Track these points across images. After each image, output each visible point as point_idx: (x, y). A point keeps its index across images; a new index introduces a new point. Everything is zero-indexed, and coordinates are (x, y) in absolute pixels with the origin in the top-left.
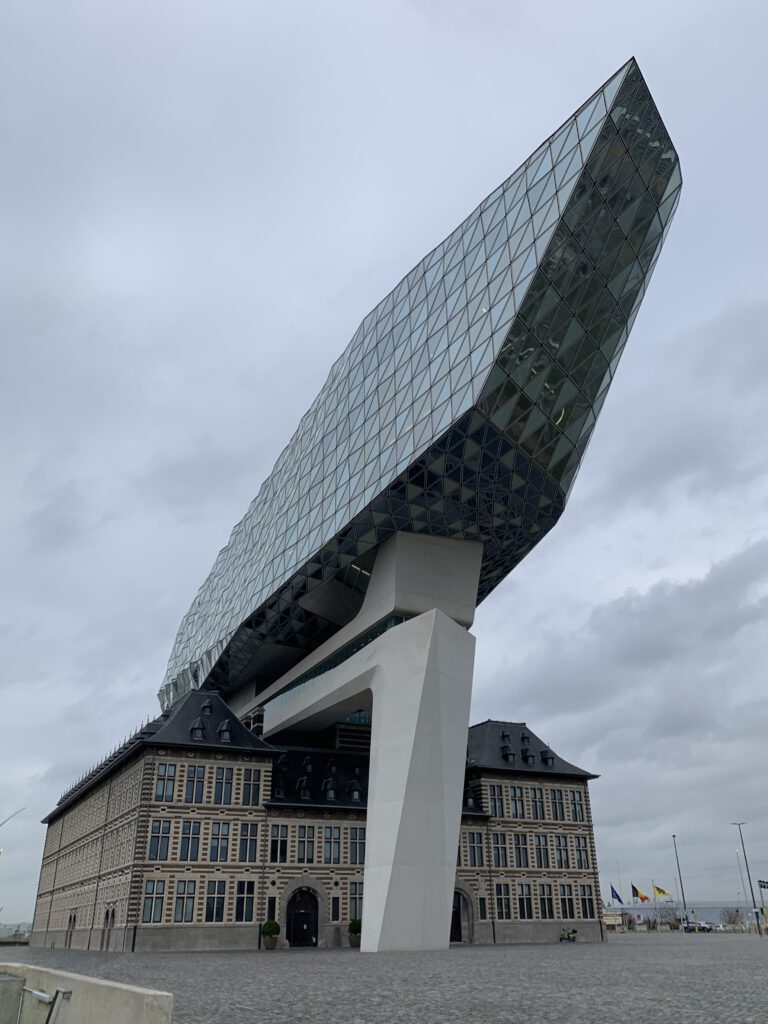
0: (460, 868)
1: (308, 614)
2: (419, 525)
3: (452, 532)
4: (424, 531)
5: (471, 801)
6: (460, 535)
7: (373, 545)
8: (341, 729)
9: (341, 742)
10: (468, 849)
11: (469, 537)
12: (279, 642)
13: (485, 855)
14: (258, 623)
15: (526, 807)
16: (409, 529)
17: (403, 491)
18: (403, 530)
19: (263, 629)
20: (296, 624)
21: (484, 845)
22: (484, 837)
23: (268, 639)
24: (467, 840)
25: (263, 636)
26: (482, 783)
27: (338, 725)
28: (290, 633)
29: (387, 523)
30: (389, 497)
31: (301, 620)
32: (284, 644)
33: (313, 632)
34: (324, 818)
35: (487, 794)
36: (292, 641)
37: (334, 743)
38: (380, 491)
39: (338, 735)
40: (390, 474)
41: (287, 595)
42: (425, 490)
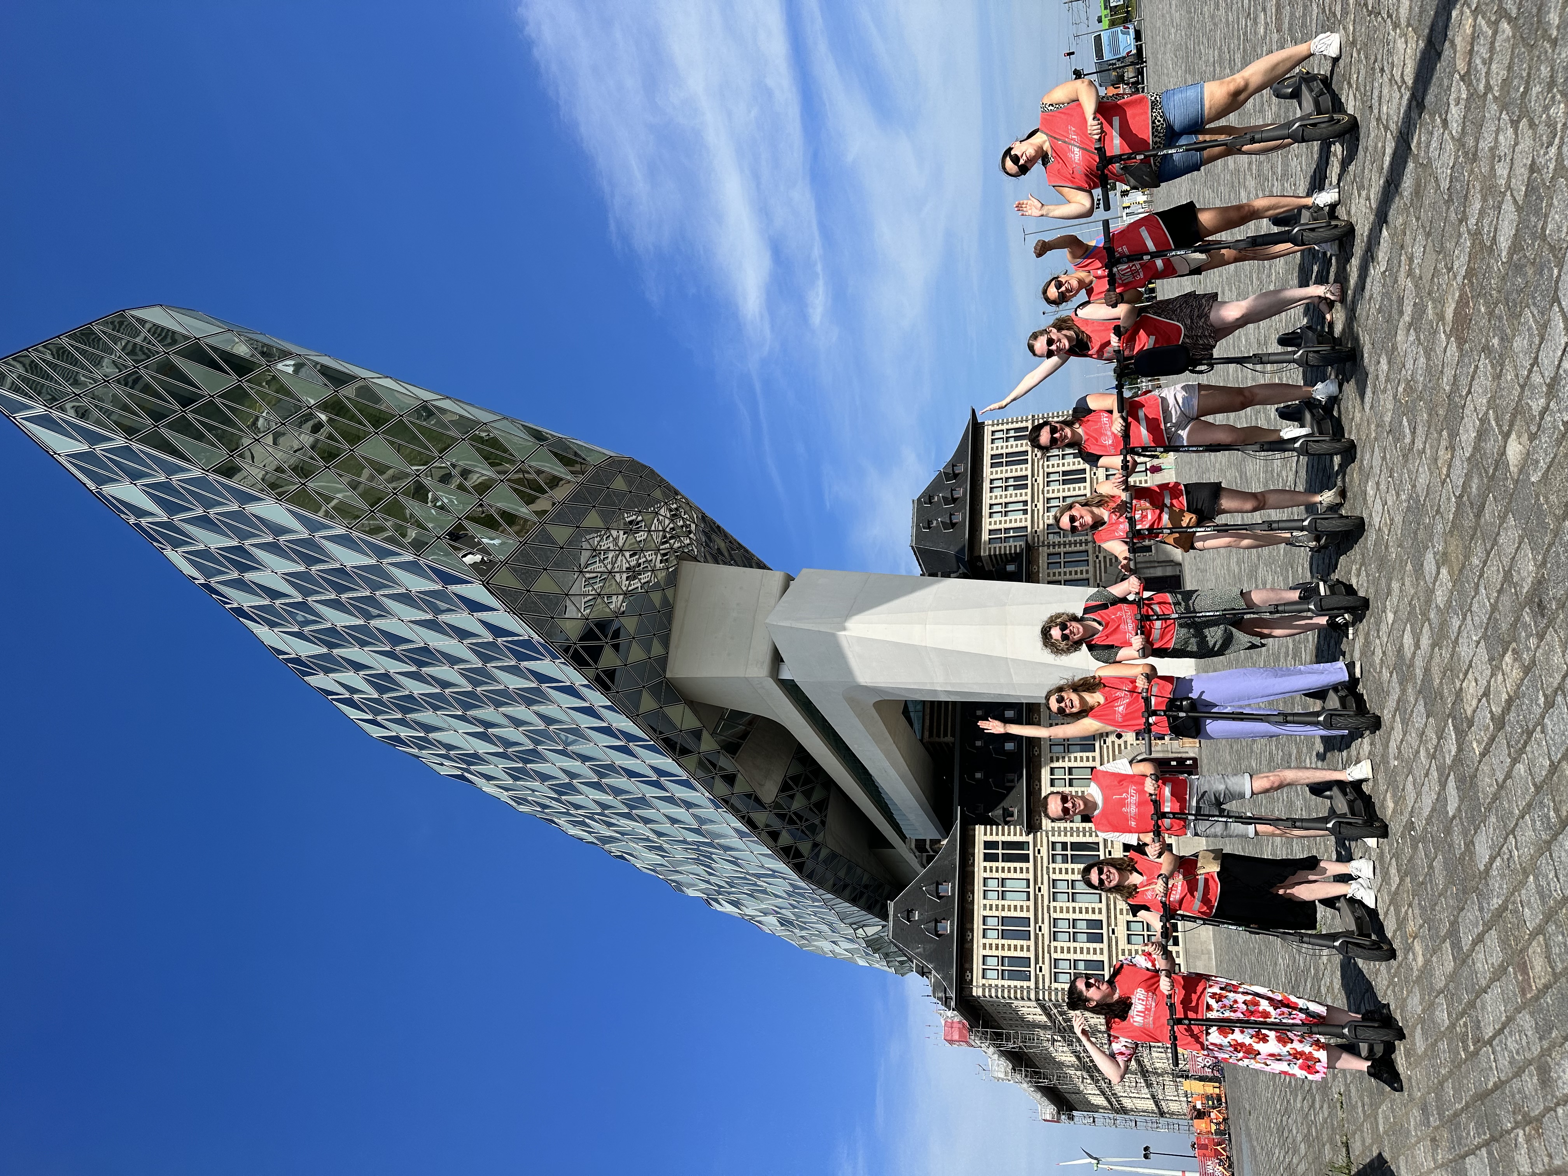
0: (1091, 581)
1: (785, 787)
2: (657, 649)
4: (666, 642)
5: (1011, 568)
6: (669, 593)
7: (688, 710)
8: (931, 735)
9: (945, 735)
10: (1067, 570)
12: (823, 823)
13: (1073, 549)
14: (798, 854)
15: (1014, 499)
16: (663, 661)
17: (611, 674)
18: (664, 671)
19: (805, 847)
20: (798, 804)
21: (1062, 550)
22: (1052, 550)
23: (819, 838)
24: (1057, 571)
25: (815, 845)
26: (987, 553)
27: (925, 741)
28: (811, 809)
29: (655, 691)
30: (618, 692)
31: (792, 797)
32: (825, 816)
33: (807, 781)
34: (1040, 755)
35: (1000, 548)
36: (821, 806)
37: (947, 744)
38: (610, 704)
39: (937, 739)
40: (585, 692)
41: (760, 817)
42: (607, 643)
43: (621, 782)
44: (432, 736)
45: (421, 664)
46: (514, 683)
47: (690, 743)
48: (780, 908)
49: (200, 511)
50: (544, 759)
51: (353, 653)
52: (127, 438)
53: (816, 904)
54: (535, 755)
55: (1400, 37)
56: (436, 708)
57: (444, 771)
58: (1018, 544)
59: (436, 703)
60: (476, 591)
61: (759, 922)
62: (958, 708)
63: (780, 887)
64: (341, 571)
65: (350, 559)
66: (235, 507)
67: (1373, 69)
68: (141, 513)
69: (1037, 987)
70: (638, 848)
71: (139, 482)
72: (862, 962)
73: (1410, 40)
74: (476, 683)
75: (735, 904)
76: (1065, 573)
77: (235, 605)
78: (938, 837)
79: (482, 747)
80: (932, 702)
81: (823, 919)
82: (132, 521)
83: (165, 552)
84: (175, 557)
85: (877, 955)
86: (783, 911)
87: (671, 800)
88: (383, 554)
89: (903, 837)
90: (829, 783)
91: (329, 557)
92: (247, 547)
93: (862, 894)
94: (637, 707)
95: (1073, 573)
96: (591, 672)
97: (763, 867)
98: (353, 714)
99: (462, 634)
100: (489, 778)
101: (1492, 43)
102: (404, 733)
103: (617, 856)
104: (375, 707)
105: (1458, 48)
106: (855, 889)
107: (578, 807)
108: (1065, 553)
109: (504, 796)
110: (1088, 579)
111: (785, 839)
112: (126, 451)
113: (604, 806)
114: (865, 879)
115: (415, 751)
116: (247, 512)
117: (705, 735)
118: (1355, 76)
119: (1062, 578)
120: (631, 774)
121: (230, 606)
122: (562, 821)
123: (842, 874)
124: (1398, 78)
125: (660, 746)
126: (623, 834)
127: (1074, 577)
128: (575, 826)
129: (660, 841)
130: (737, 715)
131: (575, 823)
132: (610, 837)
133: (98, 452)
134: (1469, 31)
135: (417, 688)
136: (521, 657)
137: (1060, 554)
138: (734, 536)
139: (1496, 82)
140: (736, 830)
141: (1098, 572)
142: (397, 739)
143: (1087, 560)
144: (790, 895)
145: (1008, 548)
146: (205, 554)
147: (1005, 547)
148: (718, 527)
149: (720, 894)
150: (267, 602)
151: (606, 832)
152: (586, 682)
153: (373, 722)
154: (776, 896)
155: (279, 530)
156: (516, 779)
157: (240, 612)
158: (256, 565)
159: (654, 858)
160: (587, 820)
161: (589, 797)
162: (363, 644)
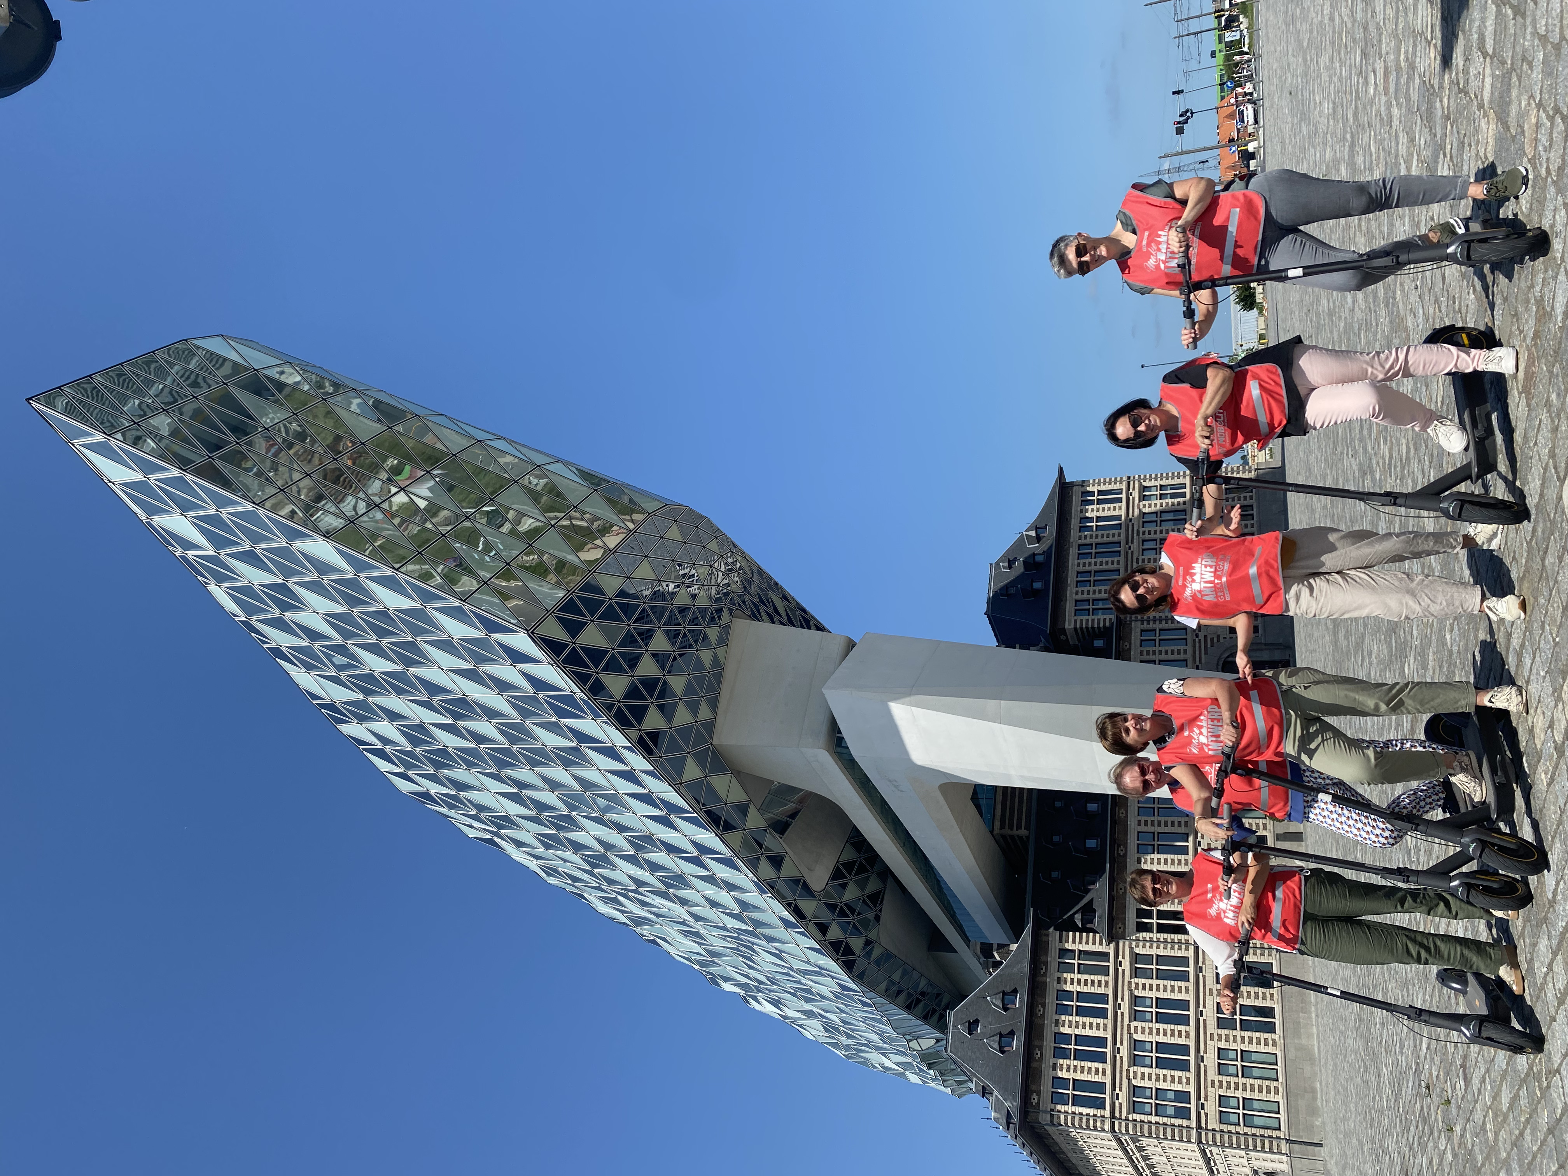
0: (1190, 662)
1: (837, 874)
2: (705, 712)
3: (716, 662)
4: (714, 704)
5: (1098, 643)
6: (720, 652)
7: (734, 779)
8: (1002, 827)
9: (1019, 827)
10: (1163, 649)
11: (723, 641)
12: (877, 918)
14: (848, 951)
16: (710, 726)
17: (655, 736)
18: (711, 736)
19: (856, 943)
20: (851, 893)
21: (1157, 626)
22: (1146, 626)
23: (872, 935)
24: (1151, 649)
25: (868, 943)
26: (1072, 626)
27: (995, 832)
28: (864, 901)
29: (701, 760)
30: (661, 757)
31: (844, 886)
32: (880, 911)
33: (862, 870)
34: (1125, 855)
35: (1087, 620)
36: (875, 899)
37: (1020, 837)
38: (652, 769)
39: (1010, 832)
40: (627, 755)
41: (808, 906)
42: (652, 703)
43: (661, 858)
44: (463, 794)
45: (457, 716)
46: (551, 740)
47: (735, 819)
48: (826, 1012)
49: (246, 546)
50: (579, 827)
51: (392, 702)
52: (181, 469)
53: (866, 1009)
54: (568, 822)
55: (1484, 117)
56: (470, 765)
57: (472, 833)
58: (1107, 617)
59: (470, 759)
60: (521, 641)
61: (800, 1026)
62: (1035, 797)
63: (826, 987)
64: (384, 614)
65: (392, 601)
66: (282, 544)
67: (1463, 143)
68: (187, 545)
69: (1113, 1116)
70: (672, 932)
71: (189, 514)
72: (914, 1079)
73: (1491, 121)
74: (512, 740)
75: (776, 1003)
76: (1160, 653)
77: (274, 645)
78: (1006, 942)
79: (514, 809)
80: (1005, 789)
81: (874, 1026)
82: (179, 553)
83: (209, 587)
84: (219, 592)
85: (931, 1072)
86: (828, 1015)
87: (711, 880)
88: (427, 597)
89: (967, 940)
90: (886, 873)
91: (372, 598)
92: (290, 585)
93: (918, 1001)
94: (680, 774)
95: (1169, 652)
96: (634, 734)
97: (808, 962)
98: (383, 765)
99: (502, 686)
100: (519, 844)
101: (1551, 134)
102: (435, 789)
103: (650, 941)
104: (407, 761)
105: (1526, 134)
106: (909, 995)
107: (611, 882)
108: (1160, 630)
109: (533, 865)
110: (1186, 660)
111: (835, 933)
112: (178, 482)
113: (639, 883)
114: (921, 986)
115: (444, 810)
116: (293, 549)
117: (752, 811)
118: (1449, 147)
119: (1157, 657)
120: (670, 848)
121: (268, 646)
122: (592, 897)
123: (896, 977)
124: (1482, 154)
125: (703, 819)
126: (658, 915)
127: (1170, 657)
128: (606, 903)
129: (698, 927)
130: (787, 791)
131: (607, 900)
132: (644, 918)
133: (152, 482)
134: (1534, 121)
135: (451, 741)
136: (562, 714)
137: (1155, 630)
138: (792, 594)
139: (1553, 168)
140: (782, 919)
141: (1197, 653)
142: (427, 796)
143: (1186, 639)
144: (837, 997)
145: (1096, 622)
146: (248, 590)
147: (1093, 620)
148: (776, 584)
149: (759, 991)
150: (304, 643)
151: (638, 911)
152: (628, 744)
153: (404, 776)
154: (822, 997)
155: (323, 568)
156: (547, 846)
157: (277, 652)
158: (297, 605)
159: (690, 945)
160: (620, 898)
161: (622, 872)
162: (399, 692)
